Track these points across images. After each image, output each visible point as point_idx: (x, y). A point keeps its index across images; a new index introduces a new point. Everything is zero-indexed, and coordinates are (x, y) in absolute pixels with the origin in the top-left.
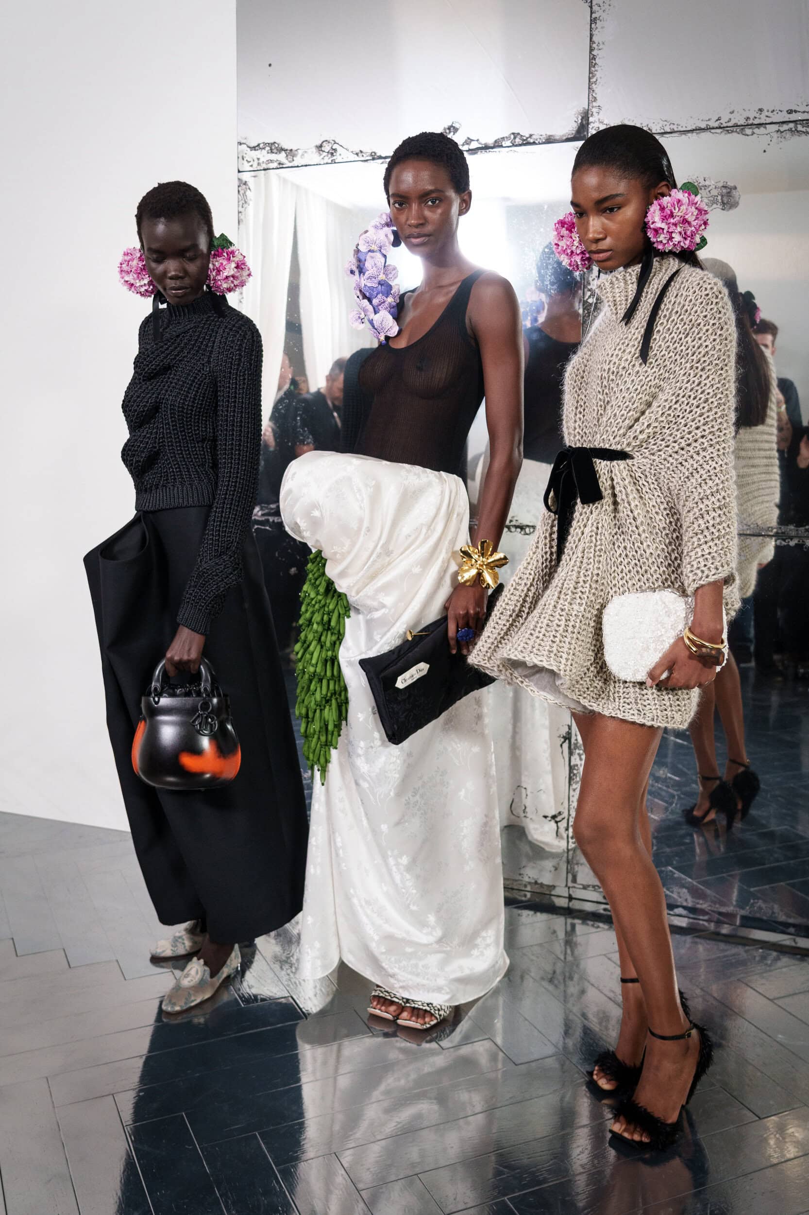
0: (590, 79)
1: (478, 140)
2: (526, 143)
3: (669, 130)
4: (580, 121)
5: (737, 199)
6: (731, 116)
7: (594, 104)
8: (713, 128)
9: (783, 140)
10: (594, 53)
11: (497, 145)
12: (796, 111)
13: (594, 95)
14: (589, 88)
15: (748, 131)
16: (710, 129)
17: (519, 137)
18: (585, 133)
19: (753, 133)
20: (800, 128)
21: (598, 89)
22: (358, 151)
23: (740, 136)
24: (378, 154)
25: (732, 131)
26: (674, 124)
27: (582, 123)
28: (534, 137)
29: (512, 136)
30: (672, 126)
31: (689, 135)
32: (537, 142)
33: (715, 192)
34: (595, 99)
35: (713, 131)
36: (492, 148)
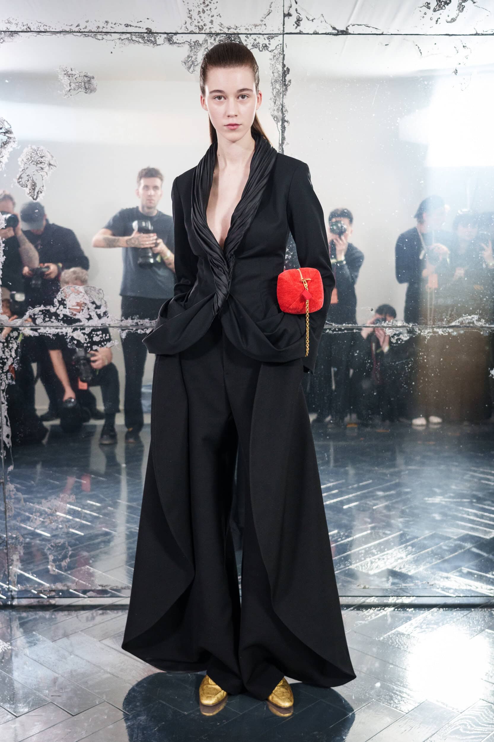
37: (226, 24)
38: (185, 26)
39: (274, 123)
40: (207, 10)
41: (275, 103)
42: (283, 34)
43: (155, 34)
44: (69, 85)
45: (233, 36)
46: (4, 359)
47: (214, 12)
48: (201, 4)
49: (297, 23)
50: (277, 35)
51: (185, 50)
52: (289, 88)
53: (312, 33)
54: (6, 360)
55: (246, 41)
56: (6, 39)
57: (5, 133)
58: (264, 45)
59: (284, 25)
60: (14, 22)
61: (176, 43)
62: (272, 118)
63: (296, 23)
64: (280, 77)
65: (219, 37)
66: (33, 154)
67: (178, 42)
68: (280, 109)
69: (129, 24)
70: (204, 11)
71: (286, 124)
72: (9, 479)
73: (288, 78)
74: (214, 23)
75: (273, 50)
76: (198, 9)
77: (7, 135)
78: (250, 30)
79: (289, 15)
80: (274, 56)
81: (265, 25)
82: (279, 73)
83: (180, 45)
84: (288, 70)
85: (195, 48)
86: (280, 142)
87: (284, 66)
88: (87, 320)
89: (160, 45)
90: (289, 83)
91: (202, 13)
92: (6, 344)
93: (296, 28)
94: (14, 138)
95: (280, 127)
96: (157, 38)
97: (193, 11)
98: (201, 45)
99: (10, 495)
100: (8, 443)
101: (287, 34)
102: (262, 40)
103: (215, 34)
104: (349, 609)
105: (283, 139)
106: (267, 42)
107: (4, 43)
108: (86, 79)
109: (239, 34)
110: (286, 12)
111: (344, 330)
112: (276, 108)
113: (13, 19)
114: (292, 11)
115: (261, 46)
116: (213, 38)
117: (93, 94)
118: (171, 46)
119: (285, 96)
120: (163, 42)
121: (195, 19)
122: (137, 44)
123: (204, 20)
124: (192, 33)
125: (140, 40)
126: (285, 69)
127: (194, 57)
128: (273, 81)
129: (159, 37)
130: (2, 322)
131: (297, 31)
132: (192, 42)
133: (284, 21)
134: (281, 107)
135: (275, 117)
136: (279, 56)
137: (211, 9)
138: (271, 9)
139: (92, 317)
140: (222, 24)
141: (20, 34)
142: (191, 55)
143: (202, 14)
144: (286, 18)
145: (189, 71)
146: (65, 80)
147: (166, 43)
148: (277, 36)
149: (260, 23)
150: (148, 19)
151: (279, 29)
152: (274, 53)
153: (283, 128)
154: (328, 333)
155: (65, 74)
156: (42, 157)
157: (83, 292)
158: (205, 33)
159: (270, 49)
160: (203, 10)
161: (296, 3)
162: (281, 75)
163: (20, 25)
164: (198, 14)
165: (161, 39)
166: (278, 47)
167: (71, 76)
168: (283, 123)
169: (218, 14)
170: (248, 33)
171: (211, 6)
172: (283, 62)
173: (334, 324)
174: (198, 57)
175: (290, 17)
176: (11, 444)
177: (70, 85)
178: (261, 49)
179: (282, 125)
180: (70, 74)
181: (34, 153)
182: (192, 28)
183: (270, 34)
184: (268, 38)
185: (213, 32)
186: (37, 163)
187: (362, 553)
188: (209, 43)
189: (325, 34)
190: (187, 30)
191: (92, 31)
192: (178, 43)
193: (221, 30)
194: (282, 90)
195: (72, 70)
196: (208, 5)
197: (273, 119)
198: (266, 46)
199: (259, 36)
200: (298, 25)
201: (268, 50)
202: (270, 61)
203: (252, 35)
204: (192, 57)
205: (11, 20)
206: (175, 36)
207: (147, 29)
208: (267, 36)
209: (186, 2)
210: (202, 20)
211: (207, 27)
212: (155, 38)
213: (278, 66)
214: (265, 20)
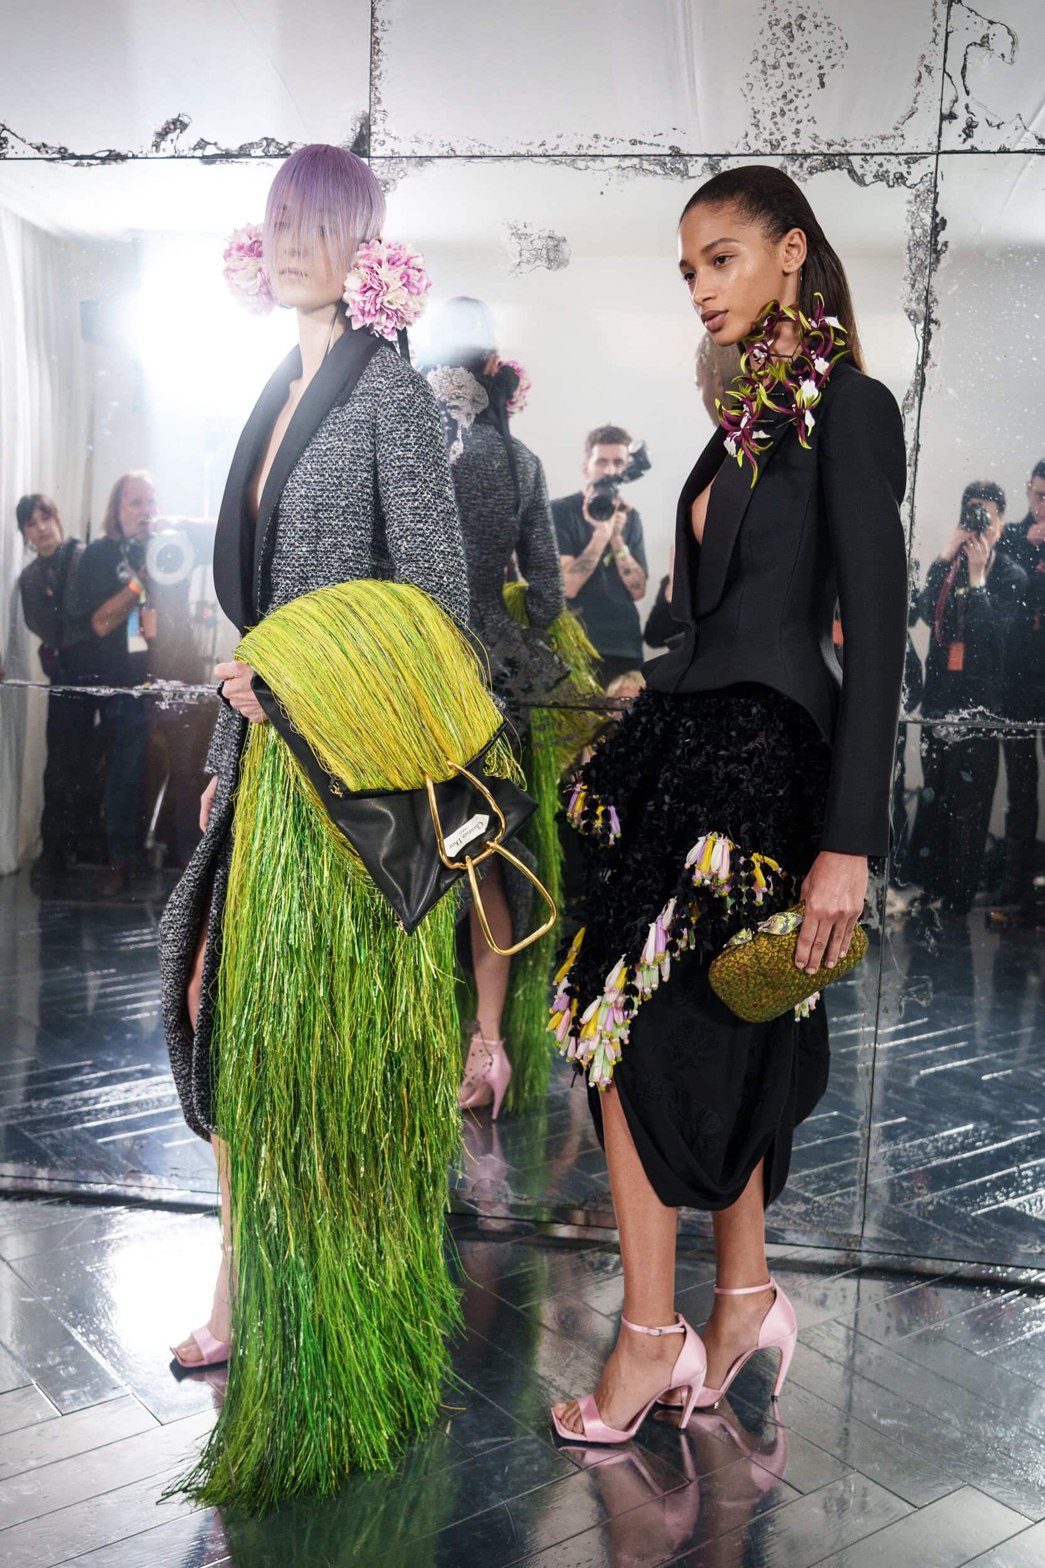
0: (371, 71)
1: (215, 144)
3: (478, 154)
4: (358, 130)
5: (567, 256)
6: (559, 141)
7: (378, 107)
8: (536, 156)
9: (624, 179)
10: (378, 34)
11: (243, 153)
12: (641, 142)
13: (377, 94)
14: (371, 85)
15: (581, 164)
16: (532, 156)
17: (274, 144)
18: (366, 147)
19: (587, 168)
20: (646, 165)
21: (381, 84)
22: (39, 144)
23: (571, 169)
24: (70, 151)
25: (561, 162)
27: (361, 133)
28: (294, 146)
29: (265, 143)
31: (505, 162)
33: (538, 244)
34: (379, 100)
35: (535, 159)
36: (237, 157)
37: (825, 137)
38: (744, 141)
39: (910, 325)
40: (790, 110)
41: (913, 286)
42: (938, 154)
43: (684, 157)
44: (518, 254)
45: (837, 158)
47: (803, 114)
48: (778, 99)
49: (967, 131)
50: (925, 155)
52: (942, 257)
53: (996, 149)
55: (862, 167)
56: (412, 170)
58: (898, 176)
59: (940, 135)
60: (426, 139)
62: (905, 315)
63: (964, 131)
64: (925, 237)
65: (809, 160)
68: (923, 298)
69: (638, 139)
70: (783, 113)
71: (933, 327)
73: (941, 238)
74: (801, 134)
75: (916, 185)
76: (772, 109)
78: (871, 146)
79: (952, 116)
80: (917, 196)
81: (902, 136)
82: (926, 228)
84: (944, 222)
86: (920, 362)
87: (935, 214)
88: (523, 694)
89: (694, 177)
90: (944, 248)
91: (779, 117)
93: (965, 140)
95: (920, 333)
96: (689, 165)
97: (761, 112)
101: (945, 152)
102: (894, 166)
103: (801, 155)
104: (1011, 1293)
105: (926, 355)
106: (903, 169)
107: (405, 179)
108: (551, 243)
109: (848, 155)
110: (946, 111)
111: (1028, 734)
112: (914, 296)
113: (425, 135)
114: (959, 109)
115: (892, 177)
116: (798, 163)
117: (562, 271)
119: (933, 273)
120: (700, 173)
121: (764, 129)
122: (650, 175)
123: (782, 129)
124: (757, 154)
125: (658, 169)
126: (938, 220)
128: (912, 244)
129: (693, 163)
131: (967, 146)
133: (940, 128)
134: (925, 293)
135: (912, 315)
136: (926, 195)
137: (796, 108)
138: (916, 105)
139: (534, 688)
140: (816, 137)
141: (436, 161)
143: (778, 119)
144: (945, 124)
146: (514, 246)
148: (925, 158)
149: (893, 132)
150: (674, 129)
151: (930, 145)
152: (917, 190)
153: (927, 336)
154: (994, 737)
155: (512, 234)
157: (521, 639)
158: (783, 155)
159: (908, 183)
160: (782, 110)
161: (968, 93)
162: (929, 232)
163: (437, 145)
164: (772, 118)
165: (696, 167)
166: (926, 179)
167: (523, 237)
168: (927, 325)
169: (810, 118)
170: (867, 151)
171: (798, 102)
172: (934, 209)
173: (1008, 721)
175: (954, 121)
177: (521, 255)
178: (891, 183)
179: (924, 329)
180: (522, 234)
182: (756, 145)
183: (912, 154)
184: (907, 162)
185: (799, 152)
187: (1027, 1177)
189: (1024, 152)
190: (747, 148)
191: (568, 153)
193: (814, 148)
194: (927, 262)
195: (525, 226)
196: (791, 101)
197: (907, 318)
198: (902, 176)
199: (888, 157)
200: (969, 136)
201: (904, 183)
202: (908, 206)
203: (876, 158)
205: (421, 136)
206: (723, 161)
207: (671, 148)
208: (905, 157)
209: (749, 96)
210: (778, 130)
211: (788, 143)
212: (685, 165)
213: (923, 215)
214: (902, 127)
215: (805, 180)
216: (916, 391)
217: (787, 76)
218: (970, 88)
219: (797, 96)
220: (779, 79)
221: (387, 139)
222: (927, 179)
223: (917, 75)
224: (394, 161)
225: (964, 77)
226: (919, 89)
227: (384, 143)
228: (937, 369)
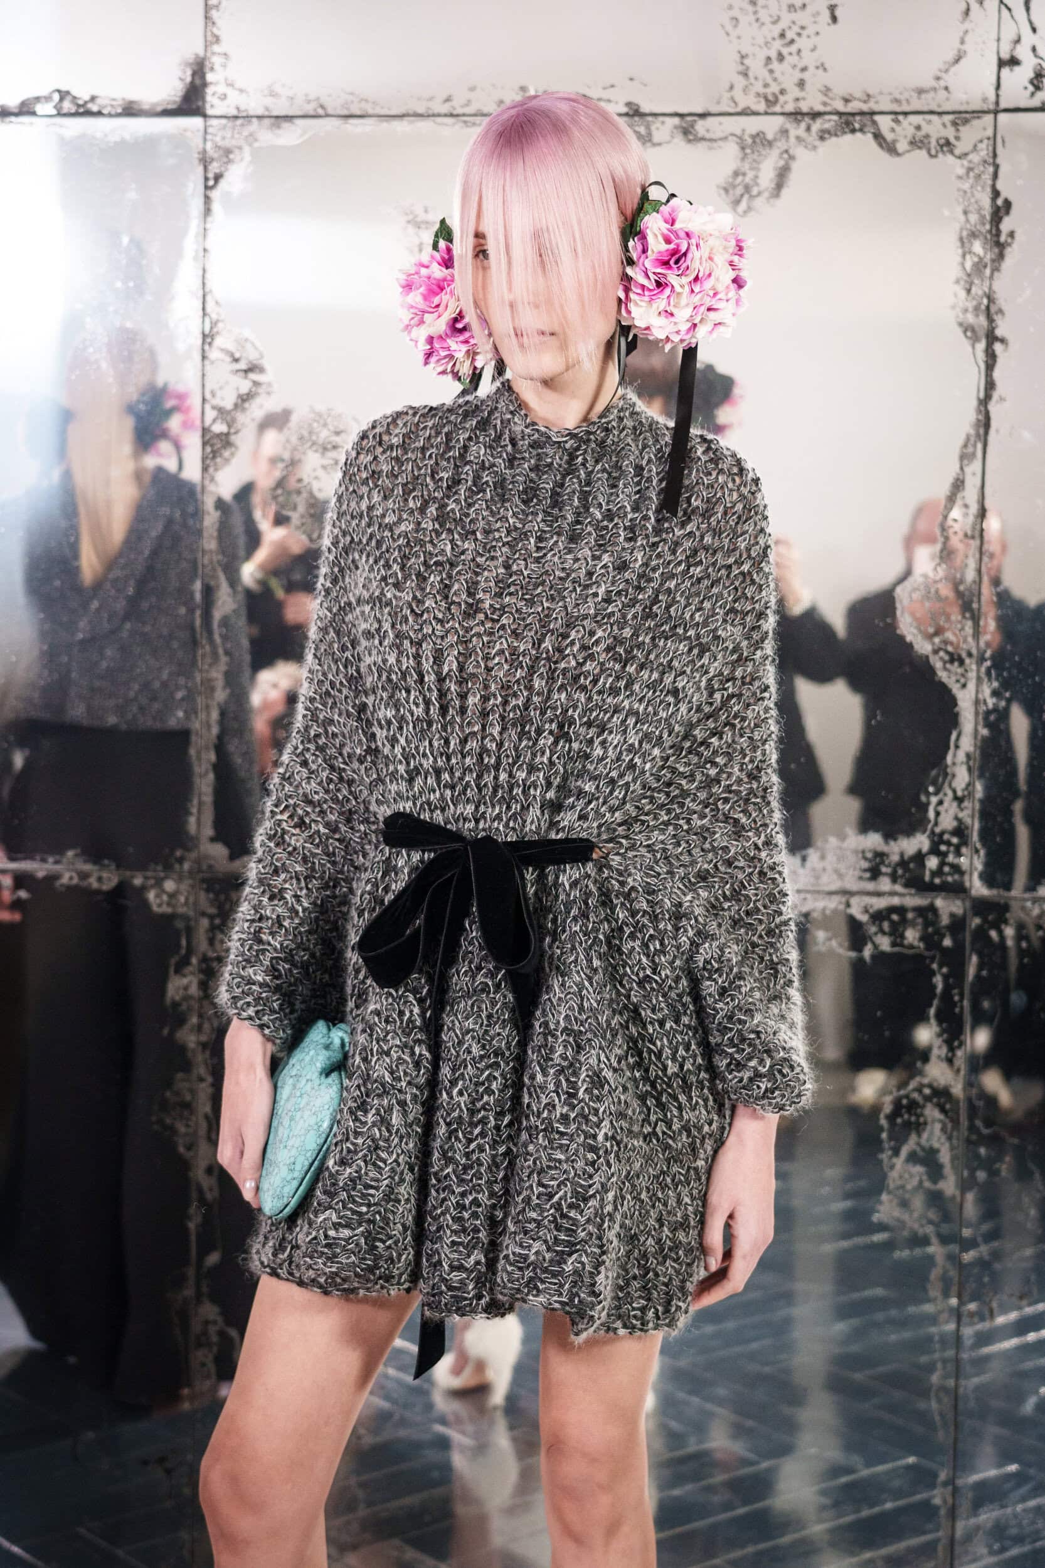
2: (84, 111)
3: (358, 113)
4: (189, 79)
6: (472, 95)
7: (216, 48)
8: (439, 115)
11: (26, 109)
13: (215, 30)
14: (206, 18)
16: (434, 115)
17: (69, 98)
18: (200, 103)
21: (222, 20)
25: (474, 124)
26: (366, 101)
27: (192, 83)
28: (98, 101)
29: (56, 97)
30: (363, 105)
31: (397, 123)
32: (105, 111)
34: (217, 39)
35: (439, 120)
36: (16, 115)
37: (840, 90)
38: (728, 95)
39: (966, 345)
40: (791, 54)
41: (969, 291)
42: (996, 112)
43: (650, 119)
44: (416, 249)
45: (858, 118)
46: (212, 959)
47: (808, 59)
48: (774, 39)
49: (1035, 82)
50: (978, 114)
51: (727, 158)
52: (1008, 251)
54: (215, 964)
55: (893, 130)
56: (264, 134)
57: (246, 371)
58: (942, 142)
59: (998, 87)
60: (285, 92)
61: (703, 139)
62: (959, 331)
63: (1031, 82)
64: (984, 224)
65: (819, 121)
66: (315, 425)
67: (708, 136)
68: (983, 307)
70: (781, 58)
71: (998, 347)
72: (205, 1289)
73: (1006, 225)
74: (808, 86)
75: (966, 154)
76: (765, 53)
77: (253, 376)
78: (904, 102)
79: (1014, 62)
80: (970, 169)
81: (946, 88)
82: (983, 212)
83: (715, 145)
84: (1008, 204)
85: (753, 152)
86: (982, 395)
87: (996, 194)
89: (659, 144)
90: (1009, 240)
91: (776, 62)
92: (217, 921)
93: (1033, 94)
94: (269, 384)
95: (981, 356)
96: (653, 128)
97: (751, 57)
98: (770, 144)
99: (205, 1333)
100: (211, 1190)
101: (1006, 110)
102: (936, 128)
103: (807, 114)
105: (990, 385)
106: (950, 133)
109: (873, 113)
110: (1005, 56)
112: (970, 305)
113: (284, 85)
114: (1023, 52)
115: (933, 143)
116: (803, 125)
118: (689, 147)
119: (996, 274)
121: (756, 78)
123: (780, 78)
124: (746, 112)
126: (1000, 202)
127: (750, 175)
128: (965, 233)
129: (658, 125)
130: (212, 862)
131: (1035, 102)
132: (746, 137)
133: (999, 78)
134: (985, 301)
135: (968, 330)
136: (982, 168)
137: (799, 51)
138: (964, 48)
140: (828, 89)
141: (298, 121)
142: (743, 170)
143: (775, 65)
144: (1005, 71)
145: (735, 210)
147: (676, 140)
148: (979, 118)
149: (934, 83)
150: (631, 79)
151: (984, 100)
152: (970, 162)
153: (991, 359)
155: (409, 222)
156: (338, 433)
158: (783, 114)
159: (957, 152)
160: (780, 54)
161: (1034, 30)
162: (988, 217)
163: (300, 100)
164: (766, 64)
165: (663, 130)
166: (980, 146)
167: (423, 226)
168: (989, 345)
169: (818, 64)
170: (898, 109)
171: (801, 43)
174: (761, 175)
175: (1017, 69)
176: (216, 1193)
177: (420, 250)
178: (933, 152)
179: (987, 350)
180: (422, 222)
181: (318, 422)
182: (744, 101)
183: (960, 112)
184: (954, 124)
185: (805, 109)
186: (325, 449)
188: (792, 140)
190: (733, 105)
191: (485, 110)
192: (711, 140)
193: (825, 104)
194: (988, 256)
195: (426, 211)
196: (792, 41)
197: (962, 335)
198: (948, 143)
199: (928, 117)
200: (1038, 88)
201: (952, 152)
202: (958, 183)
203: (911, 118)
204: (744, 174)
205: (278, 89)
206: (700, 122)
207: (629, 104)
208: (951, 117)
209: (734, 33)
210: (775, 80)
211: (789, 98)
212: (648, 127)
213: (978, 195)
214: (943, 75)
215: (815, 148)
216: (978, 435)
217: (785, 8)
218: (1037, 24)
219: (799, 35)
220: (774, 10)
221: (230, 92)
222: (983, 146)
223: (964, 6)
224: (239, 122)
225: (1028, 9)
226: (967, 25)
227: (224, 97)
228: (1006, 405)
